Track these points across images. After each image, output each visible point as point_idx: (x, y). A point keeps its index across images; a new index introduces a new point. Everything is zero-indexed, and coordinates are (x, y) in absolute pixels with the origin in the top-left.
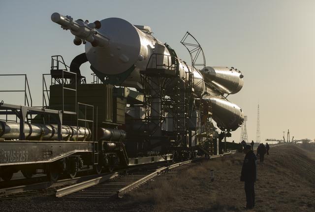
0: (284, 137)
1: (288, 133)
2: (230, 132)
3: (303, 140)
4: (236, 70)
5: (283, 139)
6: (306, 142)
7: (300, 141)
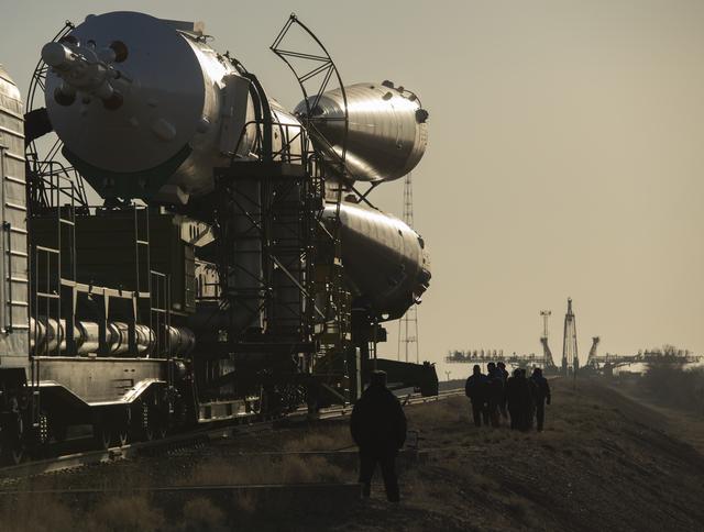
0: (544, 341)
1: (570, 317)
2: (383, 325)
3: (651, 358)
4: (401, 90)
5: (540, 353)
6: (665, 366)
7: (630, 360)
